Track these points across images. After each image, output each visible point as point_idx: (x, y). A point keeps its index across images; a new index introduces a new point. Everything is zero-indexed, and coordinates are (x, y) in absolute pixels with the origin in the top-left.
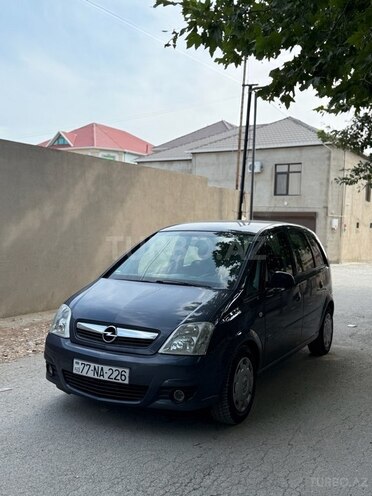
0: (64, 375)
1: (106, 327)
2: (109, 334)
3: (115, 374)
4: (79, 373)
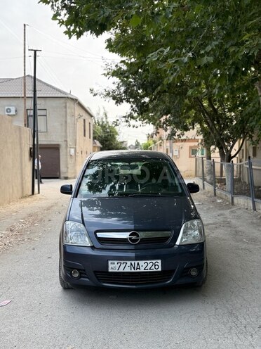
0: (96, 275)
1: (129, 233)
2: (134, 237)
3: (150, 265)
4: (116, 271)
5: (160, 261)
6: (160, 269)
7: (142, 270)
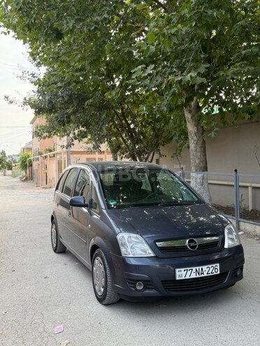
0: (163, 285)
2: (192, 244)
3: (211, 269)
4: (183, 278)
5: (218, 265)
6: (219, 273)
7: (205, 275)
